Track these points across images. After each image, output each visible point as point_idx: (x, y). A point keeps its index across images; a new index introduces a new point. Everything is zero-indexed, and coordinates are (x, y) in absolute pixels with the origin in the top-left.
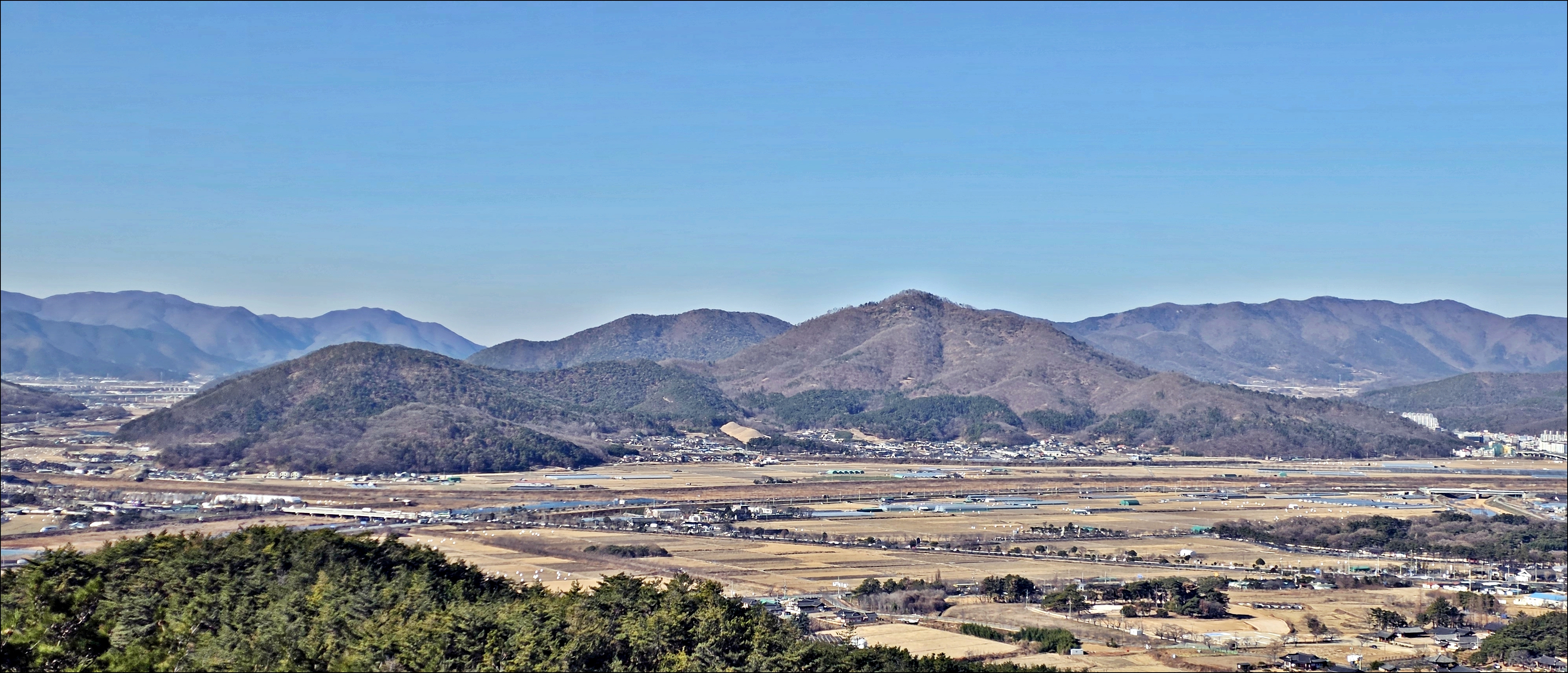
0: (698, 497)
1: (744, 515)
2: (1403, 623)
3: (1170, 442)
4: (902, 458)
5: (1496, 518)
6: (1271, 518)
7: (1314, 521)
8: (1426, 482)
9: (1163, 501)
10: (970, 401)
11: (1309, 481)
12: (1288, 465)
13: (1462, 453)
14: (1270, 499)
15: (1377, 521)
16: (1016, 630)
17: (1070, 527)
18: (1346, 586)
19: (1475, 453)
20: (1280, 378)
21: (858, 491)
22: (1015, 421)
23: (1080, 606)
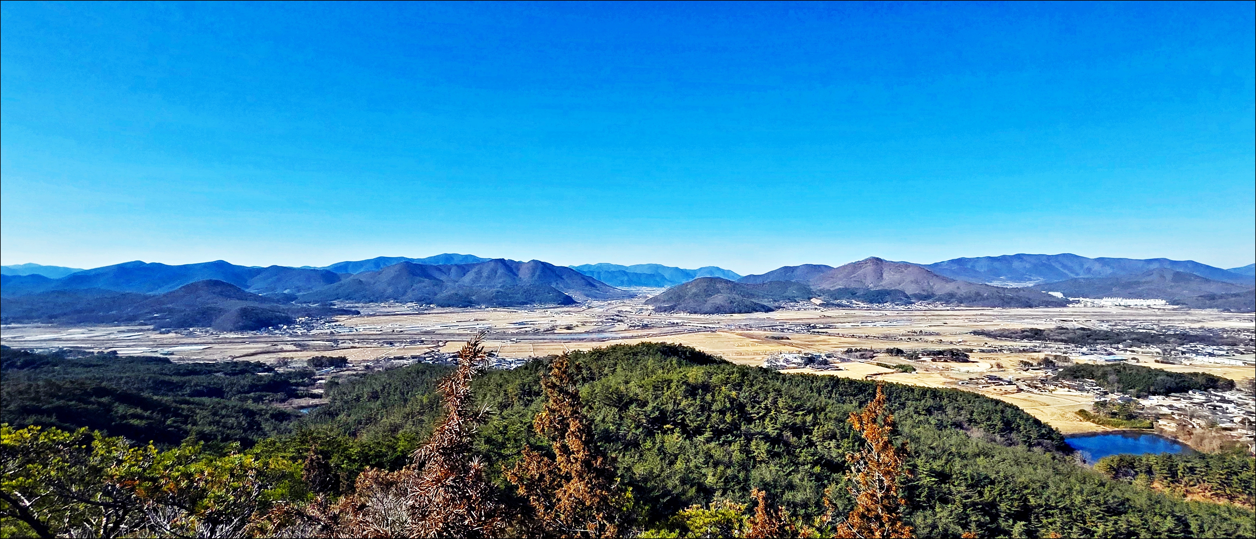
0: (800, 321)
1: (814, 327)
2: (1032, 365)
3: (961, 303)
4: (869, 309)
5: (1078, 329)
6: (992, 329)
7: (1008, 330)
8: (1054, 316)
9: (956, 323)
10: (891, 291)
11: (1011, 316)
12: (1004, 310)
13: (1071, 305)
14: (995, 322)
15: (1032, 330)
16: (895, 365)
17: (921, 331)
18: (1016, 352)
19: (1076, 305)
20: (1004, 281)
21: (852, 319)
22: (907, 297)
23: (917, 358)
